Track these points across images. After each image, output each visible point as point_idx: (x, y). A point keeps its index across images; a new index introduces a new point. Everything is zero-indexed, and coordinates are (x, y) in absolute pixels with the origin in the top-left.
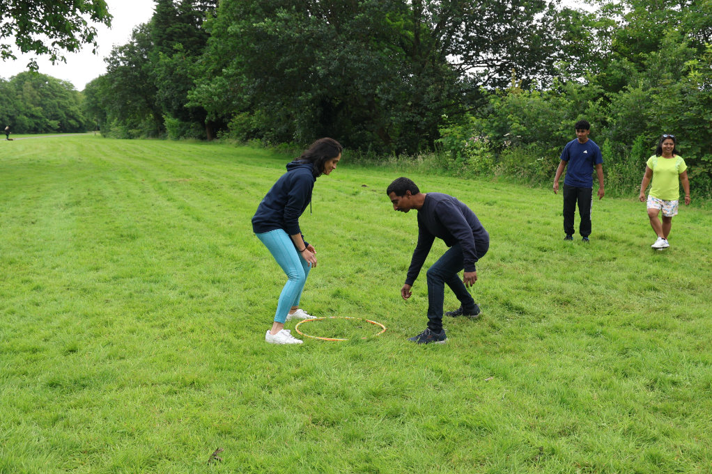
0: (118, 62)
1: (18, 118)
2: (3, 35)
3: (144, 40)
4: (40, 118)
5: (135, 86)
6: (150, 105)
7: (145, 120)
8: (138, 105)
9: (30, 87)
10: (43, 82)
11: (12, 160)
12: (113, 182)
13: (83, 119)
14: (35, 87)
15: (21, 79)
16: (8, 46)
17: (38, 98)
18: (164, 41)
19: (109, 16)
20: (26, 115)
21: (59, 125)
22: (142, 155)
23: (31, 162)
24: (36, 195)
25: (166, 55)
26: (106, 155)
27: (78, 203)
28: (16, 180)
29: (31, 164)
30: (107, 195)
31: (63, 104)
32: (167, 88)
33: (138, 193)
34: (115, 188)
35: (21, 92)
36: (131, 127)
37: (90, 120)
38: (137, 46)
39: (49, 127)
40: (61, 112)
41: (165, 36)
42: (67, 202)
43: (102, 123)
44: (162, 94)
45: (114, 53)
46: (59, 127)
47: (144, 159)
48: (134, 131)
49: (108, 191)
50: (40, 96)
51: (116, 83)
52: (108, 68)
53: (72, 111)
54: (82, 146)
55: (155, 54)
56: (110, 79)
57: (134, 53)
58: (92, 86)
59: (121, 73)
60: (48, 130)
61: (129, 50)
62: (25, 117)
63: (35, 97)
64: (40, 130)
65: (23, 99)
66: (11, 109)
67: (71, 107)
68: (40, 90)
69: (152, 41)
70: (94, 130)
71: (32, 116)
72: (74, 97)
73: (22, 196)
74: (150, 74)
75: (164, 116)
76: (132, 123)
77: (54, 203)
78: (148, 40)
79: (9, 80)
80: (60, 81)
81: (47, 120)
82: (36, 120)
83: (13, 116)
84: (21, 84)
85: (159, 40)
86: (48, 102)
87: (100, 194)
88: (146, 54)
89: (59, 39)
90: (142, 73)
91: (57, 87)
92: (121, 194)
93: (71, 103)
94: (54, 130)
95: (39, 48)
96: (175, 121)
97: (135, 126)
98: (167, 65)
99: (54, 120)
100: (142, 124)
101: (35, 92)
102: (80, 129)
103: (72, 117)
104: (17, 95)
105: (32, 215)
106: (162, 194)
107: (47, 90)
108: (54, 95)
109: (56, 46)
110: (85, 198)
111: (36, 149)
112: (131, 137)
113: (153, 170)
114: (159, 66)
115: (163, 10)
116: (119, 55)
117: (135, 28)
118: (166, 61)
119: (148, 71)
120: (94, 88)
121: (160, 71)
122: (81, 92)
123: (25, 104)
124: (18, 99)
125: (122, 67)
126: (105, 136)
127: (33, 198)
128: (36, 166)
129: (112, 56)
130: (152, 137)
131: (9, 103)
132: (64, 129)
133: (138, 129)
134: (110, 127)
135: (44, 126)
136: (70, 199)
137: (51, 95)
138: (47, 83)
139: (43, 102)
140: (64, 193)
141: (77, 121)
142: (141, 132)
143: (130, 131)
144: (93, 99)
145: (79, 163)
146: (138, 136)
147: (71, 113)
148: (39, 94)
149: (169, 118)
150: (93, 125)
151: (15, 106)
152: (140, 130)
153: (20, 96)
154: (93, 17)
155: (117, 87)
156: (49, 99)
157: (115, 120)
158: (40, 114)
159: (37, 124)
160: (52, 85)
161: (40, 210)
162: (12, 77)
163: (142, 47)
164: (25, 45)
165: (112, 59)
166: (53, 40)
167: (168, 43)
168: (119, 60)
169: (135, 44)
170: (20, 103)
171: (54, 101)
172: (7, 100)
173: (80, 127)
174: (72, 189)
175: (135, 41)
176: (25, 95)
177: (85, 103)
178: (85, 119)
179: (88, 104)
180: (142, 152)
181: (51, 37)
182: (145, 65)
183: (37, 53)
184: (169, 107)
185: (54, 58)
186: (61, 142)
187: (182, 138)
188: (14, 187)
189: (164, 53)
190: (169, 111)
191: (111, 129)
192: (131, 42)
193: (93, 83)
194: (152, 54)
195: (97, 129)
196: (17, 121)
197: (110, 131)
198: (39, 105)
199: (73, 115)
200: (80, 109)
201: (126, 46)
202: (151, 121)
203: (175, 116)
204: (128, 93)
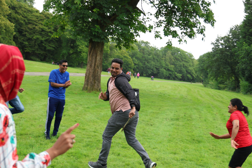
0: (219, 45)
1: (161, 70)
2: (157, 26)
3: (236, 35)
4: (172, 72)
5: (226, 60)
6: (233, 72)
7: (229, 80)
8: (226, 71)
9: (170, 54)
10: (177, 52)
11: (151, 92)
12: (200, 112)
13: (195, 75)
14: (172, 54)
15: (166, 49)
16: (159, 32)
17: (173, 60)
18: (247, 36)
19: (214, 20)
20: (165, 69)
21: (181, 77)
22: (221, 99)
23: (160, 94)
24: (158, 112)
25: (247, 44)
26: (201, 97)
27: (177, 119)
28: (150, 102)
29: (160, 95)
30: (194, 118)
31: (186, 65)
32: (244, 63)
33: (211, 119)
34: (199, 115)
35: (165, 56)
36: (220, 83)
37: (199, 75)
38: (231, 37)
39: (176, 77)
40: (184, 70)
41: (248, 33)
42: (172, 118)
43: (205, 79)
44: (241, 66)
45: (217, 40)
46: (181, 78)
47: (222, 102)
48: (222, 86)
49: (195, 115)
50: (174, 60)
51: (216, 57)
52: (213, 48)
53: (190, 70)
54: (190, 90)
55: (241, 43)
56: (213, 55)
57: (229, 41)
58: (203, 57)
59: (219, 52)
60: (175, 78)
61: (226, 39)
62: (164, 70)
63: (172, 60)
64: (171, 78)
65: (165, 60)
66: (158, 64)
67: (190, 67)
68: (175, 56)
69: (241, 35)
70: (200, 82)
71: (168, 70)
72: (192, 62)
73: (151, 111)
74: (235, 54)
75: (240, 79)
76: (222, 81)
77: (165, 117)
78: (238, 34)
79: (160, 49)
80: (186, 52)
81: (176, 73)
82: (170, 72)
83: (158, 68)
84: (165, 52)
85: (244, 35)
86: (178, 63)
87: (190, 116)
88: (236, 42)
89: (185, 31)
90: (231, 53)
91: (184, 56)
92: (201, 119)
93: (190, 65)
94: (178, 79)
95: (175, 34)
96: (247, 83)
97: (223, 83)
98: (246, 50)
99: (180, 73)
100: (227, 82)
101: (172, 57)
102: (192, 80)
103: (189, 73)
104: (163, 57)
105: (152, 121)
106: (224, 123)
107: (179, 56)
108: (182, 60)
109: (183, 34)
110: (182, 117)
111: (166, 88)
112: (219, 88)
113: (224, 109)
114: (242, 50)
115: (249, 18)
116: (220, 42)
117: (232, 27)
118: (247, 48)
119: (235, 52)
120: (204, 58)
121: (242, 53)
122: (196, 60)
123: (166, 63)
124: (162, 60)
125: (221, 49)
126: (205, 86)
127: (156, 112)
128: (162, 97)
129: (216, 42)
130: (232, 91)
131: (158, 61)
132: (183, 79)
133: (225, 85)
134: (209, 81)
135: (174, 76)
136: (174, 117)
137: (181, 60)
138: (179, 53)
139: (175, 63)
140: (172, 113)
141: (192, 76)
142: (226, 87)
143: (219, 85)
144: (202, 65)
145: (185, 98)
146: (223, 89)
147: (189, 71)
148: (174, 58)
149: (243, 80)
150: (200, 79)
151: (160, 63)
152: (225, 86)
153: (164, 58)
154: (205, 21)
155: (216, 60)
156: (179, 62)
157: (212, 78)
158: (172, 69)
159: (170, 74)
160: (182, 54)
161: (157, 119)
162: (162, 48)
163: (234, 38)
164: (167, 32)
165: (216, 43)
166: (182, 31)
167: (249, 37)
168: (219, 44)
169: (230, 37)
170: (163, 62)
171: (182, 63)
172: (157, 60)
173: (192, 79)
174: (177, 111)
175: (231, 34)
176: (166, 58)
177: (198, 66)
178: (196, 75)
179: (199, 67)
180: (222, 98)
181: (182, 29)
182: (234, 49)
183: (173, 37)
184: (244, 75)
185: (180, 41)
186: (179, 86)
187: (249, 93)
188: (148, 106)
189: (246, 43)
190: (244, 77)
191: (210, 83)
192: (228, 35)
193: (204, 56)
194: (239, 43)
195: (201, 81)
196: (160, 71)
197: (208, 83)
198: (173, 64)
199: (190, 72)
200: (194, 69)
201: (225, 37)
202: (232, 81)
203: (247, 80)
204: (221, 64)
